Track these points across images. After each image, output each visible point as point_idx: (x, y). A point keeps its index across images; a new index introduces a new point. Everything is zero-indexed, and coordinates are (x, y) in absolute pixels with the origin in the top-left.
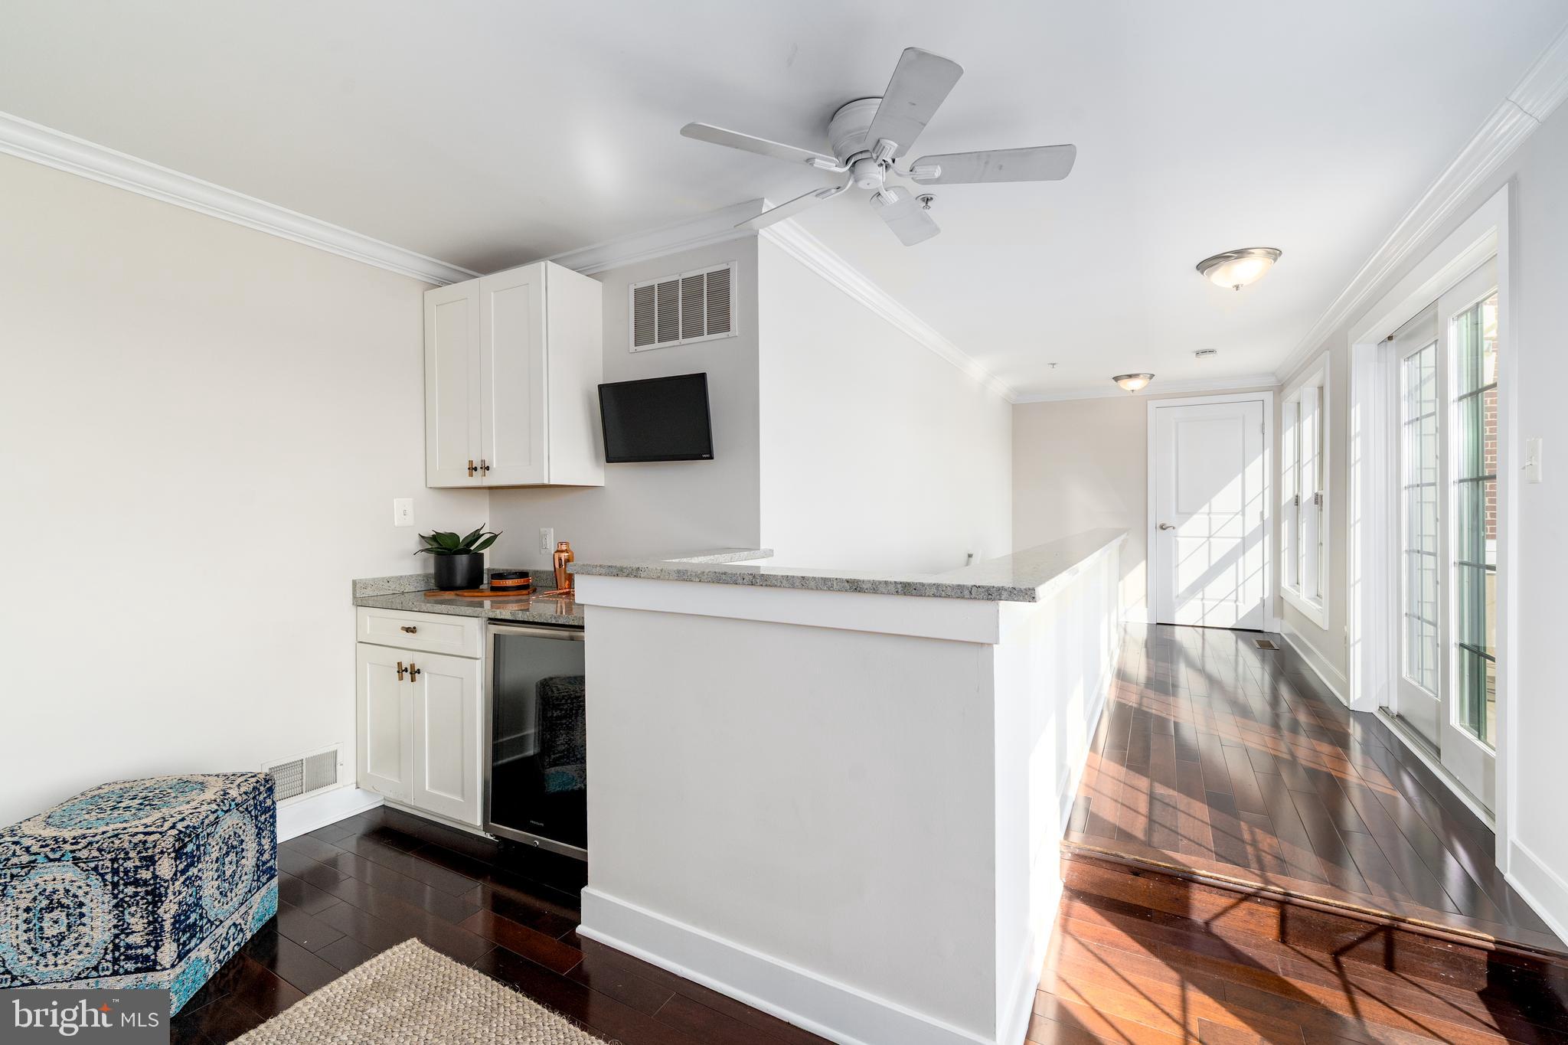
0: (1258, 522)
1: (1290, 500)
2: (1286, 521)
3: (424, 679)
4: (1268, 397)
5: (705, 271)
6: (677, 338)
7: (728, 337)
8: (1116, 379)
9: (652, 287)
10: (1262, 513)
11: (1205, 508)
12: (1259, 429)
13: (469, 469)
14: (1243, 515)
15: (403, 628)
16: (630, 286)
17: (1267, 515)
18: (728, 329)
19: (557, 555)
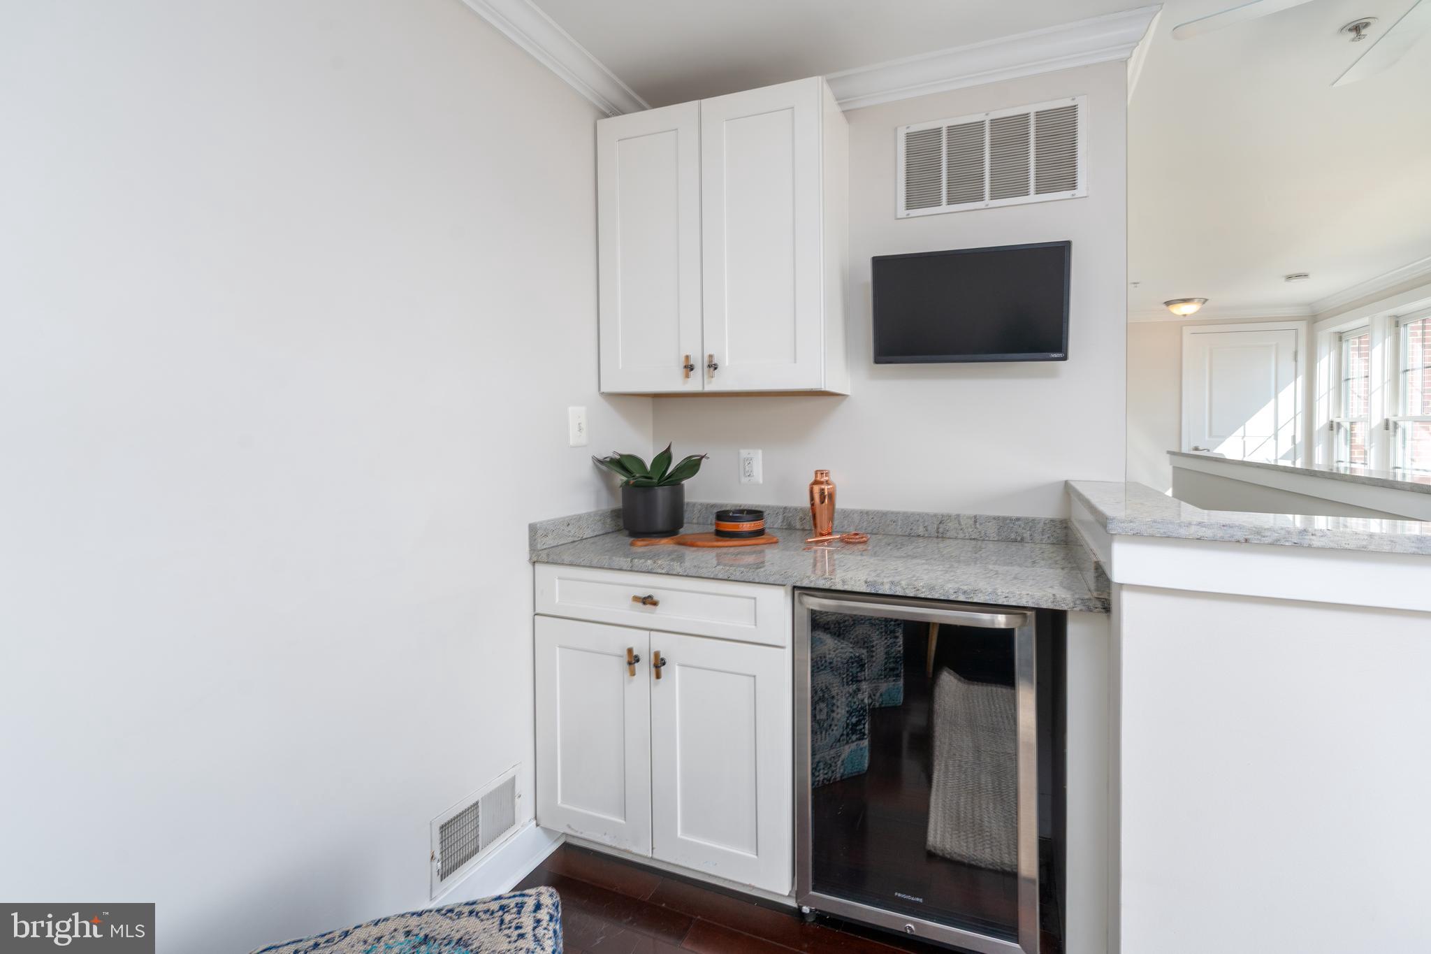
0: (1290, 446)
1: (1325, 425)
2: (1321, 446)
3: (674, 672)
4: (1302, 327)
5: (1032, 109)
6: (981, 198)
7: (1073, 198)
8: (1168, 303)
9: (938, 132)
10: (1294, 437)
11: (1240, 432)
12: (1291, 356)
13: (685, 367)
14: (1276, 439)
15: (636, 599)
16: (899, 129)
17: (1298, 440)
18: (1073, 186)
19: (816, 489)
